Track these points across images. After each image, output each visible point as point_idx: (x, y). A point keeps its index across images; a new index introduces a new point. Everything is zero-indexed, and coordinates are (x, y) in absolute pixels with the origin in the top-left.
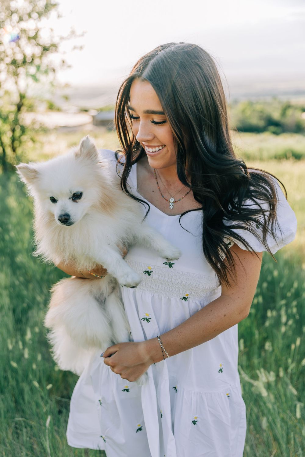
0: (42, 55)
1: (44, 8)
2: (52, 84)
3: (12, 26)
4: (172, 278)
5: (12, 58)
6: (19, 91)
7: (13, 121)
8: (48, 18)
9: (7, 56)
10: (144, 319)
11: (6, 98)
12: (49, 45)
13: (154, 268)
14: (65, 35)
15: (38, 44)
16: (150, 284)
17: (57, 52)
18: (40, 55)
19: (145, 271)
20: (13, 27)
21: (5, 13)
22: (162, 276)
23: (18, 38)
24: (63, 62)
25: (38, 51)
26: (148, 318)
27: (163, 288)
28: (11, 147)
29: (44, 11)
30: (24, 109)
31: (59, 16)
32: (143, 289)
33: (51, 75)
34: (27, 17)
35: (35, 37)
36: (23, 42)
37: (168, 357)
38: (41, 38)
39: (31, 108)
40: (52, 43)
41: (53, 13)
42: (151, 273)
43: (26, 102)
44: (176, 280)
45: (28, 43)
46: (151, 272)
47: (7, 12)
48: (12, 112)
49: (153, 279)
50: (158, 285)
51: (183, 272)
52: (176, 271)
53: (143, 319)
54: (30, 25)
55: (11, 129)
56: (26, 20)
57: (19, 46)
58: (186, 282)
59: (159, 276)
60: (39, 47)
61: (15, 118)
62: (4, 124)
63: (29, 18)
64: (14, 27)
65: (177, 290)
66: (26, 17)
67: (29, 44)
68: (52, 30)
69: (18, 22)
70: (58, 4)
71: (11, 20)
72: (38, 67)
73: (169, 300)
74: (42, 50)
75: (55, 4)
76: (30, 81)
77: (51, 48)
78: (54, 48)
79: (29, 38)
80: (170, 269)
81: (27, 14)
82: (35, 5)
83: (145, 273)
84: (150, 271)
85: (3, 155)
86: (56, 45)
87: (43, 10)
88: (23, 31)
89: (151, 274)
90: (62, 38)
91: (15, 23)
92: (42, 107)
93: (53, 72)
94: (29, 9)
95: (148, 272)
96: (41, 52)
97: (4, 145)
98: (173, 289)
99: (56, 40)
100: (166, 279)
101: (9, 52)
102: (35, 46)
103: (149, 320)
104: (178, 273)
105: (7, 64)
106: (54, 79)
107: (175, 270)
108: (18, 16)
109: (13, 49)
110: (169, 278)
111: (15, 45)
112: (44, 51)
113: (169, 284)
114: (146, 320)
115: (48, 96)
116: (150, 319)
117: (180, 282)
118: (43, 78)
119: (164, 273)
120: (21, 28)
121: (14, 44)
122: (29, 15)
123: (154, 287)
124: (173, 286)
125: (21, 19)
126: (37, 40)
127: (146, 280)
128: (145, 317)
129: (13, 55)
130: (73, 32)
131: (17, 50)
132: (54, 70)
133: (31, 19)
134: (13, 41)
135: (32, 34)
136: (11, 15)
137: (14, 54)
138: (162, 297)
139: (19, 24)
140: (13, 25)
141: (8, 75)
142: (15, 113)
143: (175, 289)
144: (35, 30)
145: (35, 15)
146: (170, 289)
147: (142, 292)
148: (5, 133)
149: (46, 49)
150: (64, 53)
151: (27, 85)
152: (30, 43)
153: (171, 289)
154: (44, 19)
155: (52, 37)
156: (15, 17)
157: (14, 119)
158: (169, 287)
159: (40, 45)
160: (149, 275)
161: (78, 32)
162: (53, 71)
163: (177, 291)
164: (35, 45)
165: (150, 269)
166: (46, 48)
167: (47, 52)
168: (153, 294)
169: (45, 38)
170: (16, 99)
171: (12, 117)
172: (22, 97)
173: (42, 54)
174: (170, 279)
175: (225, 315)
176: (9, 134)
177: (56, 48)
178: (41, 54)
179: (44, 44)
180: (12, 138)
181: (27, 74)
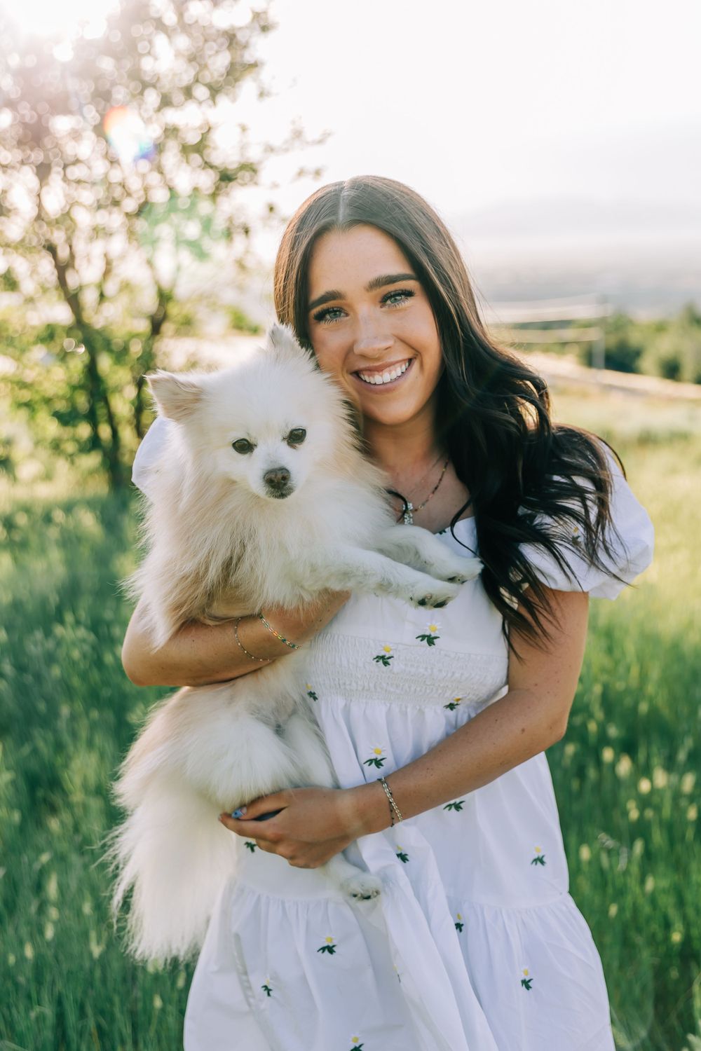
0: (217, 192)
1: (225, 74)
2: (241, 266)
3: (143, 119)
4: (432, 669)
5: (139, 198)
6: (157, 283)
7: (138, 359)
8: (234, 100)
9: (129, 195)
10: (371, 761)
11: (124, 300)
12: (235, 166)
13: (396, 650)
14: (277, 142)
15: (208, 165)
16: (384, 685)
17: (256, 184)
18: (211, 191)
19: (377, 657)
20: (144, 122)
21: (127, 87)
22: (412, 666)
23: (159, 148)
24: (271, 209)
25: (207, 180)
26: (379, 758)
27: (413, 689)
28: (133, 426)
29: (224, 80)
30: (168, 328)
31: (262, 94)
32: (368, 696)
33: (239, 241)
34: (182, 98)
35: (200, 148)
36: (171, 157)
37: (399, 821)
38: (215, 148)
39: (187, 326)
40: (243, 161)
41: (248, 87)
42: (390, 661)
43: (173, 310)
44: (440, 671)
45: (182, 161)
46: (389, 658)
47: (132, 85)
48: (137, 335)
49: (393, 673)
50: (403, 685)
51: (456, 654)
52: (442, 652)
53: (368, 763)
54: (188, 117)
55: (134, 378)
56: (179, 106)
57: (161, 172)
58: (462, 674)
59: (406, 665)
60: (210, 171)
61: (144, 351)
62: (116, 367)
63: (186, 100)
64: (148, 121)
65: (440, 691)
66: (178, 97)
67: (185, 164)
68: (244, 129)
69: (159, 109)
70: (262, 64)
71: (140, 106)
72: (207, 224)
73: (421, 712)
74: (218, 178)
75: (252, 62)
76: (186, 257)
77: (240, 174)
78: (247, 174)
79: (186, 150)
80: (429, 648)
81: (182, 88)
82: (204, 67)
83: (377, 661)
84: (387, 656)
85: (111, 445)
86: (255, 167)
87: (221, 79)
88: (171, 131)
89: (390, 663)
90: (270, 149)
91: (151, 113)
92: (216, 324)
93: (244, 236)
94: (187, 78)
95: (383, 657)
96: (215, 183)
97: (116, 420)
98: (432, 690)
99: (254, 154)
100: (422, 670)
101: (135, 184)
102: (199, 171)
103: (382, 762)
104: (446, 655)
105: (127, 214)
106: (247, 252)
107: (441, 650)
108: (158, 95)
109: (144, 176)
110: (426, 669)
111: (148, 167)
112: (223, 184)
113: (425, 682)
114: (373, 764)
115: (229, 296)
116: (383, 759)
117: (450, 675)
118: (219, 251)
119: (418, 658)
120: (166, 124)
121: (144, 166)
122: (188, 92)
123: (392, 690)
124: (434, 685)
125: (166, 102)
126: (206, 152)
127: (378, 676)
128: (373, 757)
129: (142, 193)
130: (298, 134)
131: (154, 178)
132: (247, 231)
133: (190, 101)
134: (145, 156)
135: (193, 138)
136: (142, 93)
137: (146, 189)
138: (406, 707)
139: (160, 114)
140: (146, 116)
141: (130, 242)
142: (144, 339)
143: (437, 690)
144: (201, 128)
145: (201, 92)
146: (425, 691)
147: (366, 703)
148: (119, 389)
149: (226, 177)
150: (275, 186)
151: (179, 268)
152: (187, 162)
153: (428, 691)
154: (223, 100)
155: (243, 148)
156: (152, 98)
157: (142, 354)
158: (424, 687)
159: (212, 167)
160: (386, 663)
161: (311, 134)
162: (243, 231)
163: (440, 694)
164: (199, 167)
165: (389, 652)
166: (229, 173)
167: (231, 184)
168: (388, 705)
169: (225, 151)
170: (149, 302)
171: (136, 349)
172: (164, 297)
173: (217, 188)
174: (429, 670)
175: (523, 730)
176: (131, 392)
177: (253, 173)
178: (214, 189)
179: (223, 163)
180: (136, 404)
181: (180, 241)
